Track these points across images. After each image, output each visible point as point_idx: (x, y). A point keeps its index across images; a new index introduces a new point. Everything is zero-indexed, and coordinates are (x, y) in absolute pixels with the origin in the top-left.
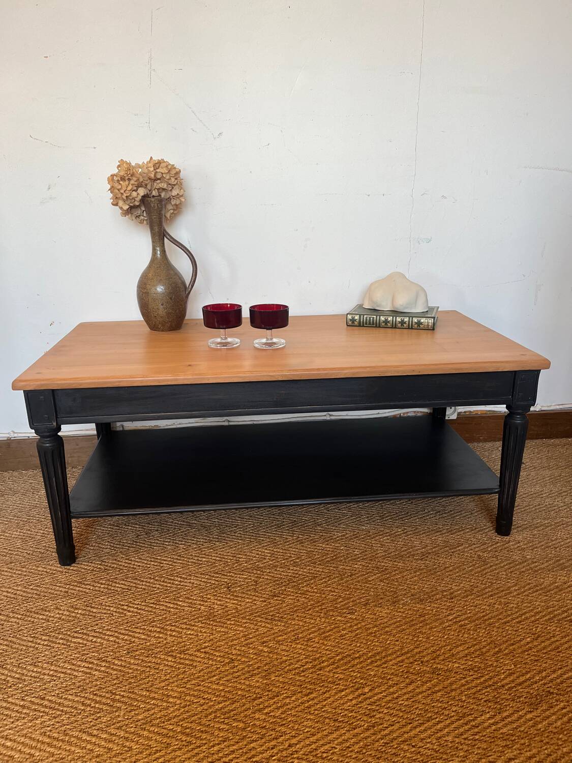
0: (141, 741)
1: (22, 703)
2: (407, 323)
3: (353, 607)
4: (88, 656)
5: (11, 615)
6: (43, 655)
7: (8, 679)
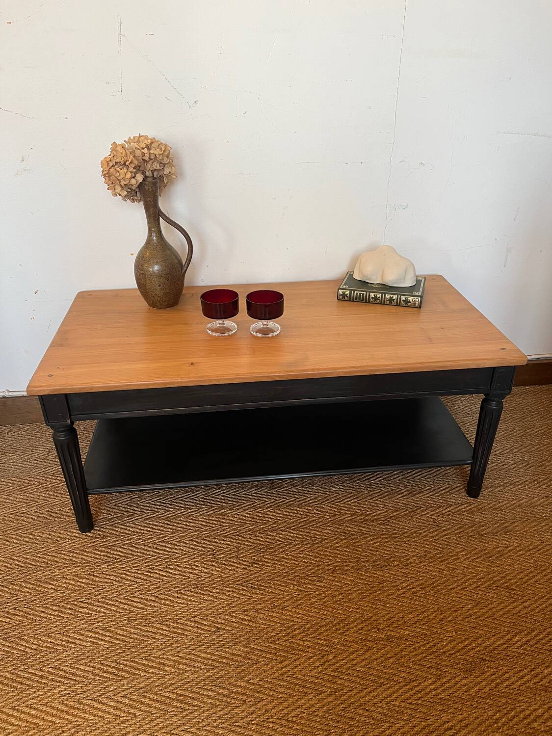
0: (143, 708)
1: (41, 673)
2: (396, 300)
3: (322, 575)
4: (94, 626)
5: (23, 584)
6: (55, 625)
7: (27, 650)
